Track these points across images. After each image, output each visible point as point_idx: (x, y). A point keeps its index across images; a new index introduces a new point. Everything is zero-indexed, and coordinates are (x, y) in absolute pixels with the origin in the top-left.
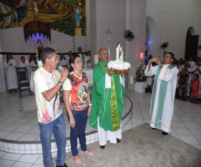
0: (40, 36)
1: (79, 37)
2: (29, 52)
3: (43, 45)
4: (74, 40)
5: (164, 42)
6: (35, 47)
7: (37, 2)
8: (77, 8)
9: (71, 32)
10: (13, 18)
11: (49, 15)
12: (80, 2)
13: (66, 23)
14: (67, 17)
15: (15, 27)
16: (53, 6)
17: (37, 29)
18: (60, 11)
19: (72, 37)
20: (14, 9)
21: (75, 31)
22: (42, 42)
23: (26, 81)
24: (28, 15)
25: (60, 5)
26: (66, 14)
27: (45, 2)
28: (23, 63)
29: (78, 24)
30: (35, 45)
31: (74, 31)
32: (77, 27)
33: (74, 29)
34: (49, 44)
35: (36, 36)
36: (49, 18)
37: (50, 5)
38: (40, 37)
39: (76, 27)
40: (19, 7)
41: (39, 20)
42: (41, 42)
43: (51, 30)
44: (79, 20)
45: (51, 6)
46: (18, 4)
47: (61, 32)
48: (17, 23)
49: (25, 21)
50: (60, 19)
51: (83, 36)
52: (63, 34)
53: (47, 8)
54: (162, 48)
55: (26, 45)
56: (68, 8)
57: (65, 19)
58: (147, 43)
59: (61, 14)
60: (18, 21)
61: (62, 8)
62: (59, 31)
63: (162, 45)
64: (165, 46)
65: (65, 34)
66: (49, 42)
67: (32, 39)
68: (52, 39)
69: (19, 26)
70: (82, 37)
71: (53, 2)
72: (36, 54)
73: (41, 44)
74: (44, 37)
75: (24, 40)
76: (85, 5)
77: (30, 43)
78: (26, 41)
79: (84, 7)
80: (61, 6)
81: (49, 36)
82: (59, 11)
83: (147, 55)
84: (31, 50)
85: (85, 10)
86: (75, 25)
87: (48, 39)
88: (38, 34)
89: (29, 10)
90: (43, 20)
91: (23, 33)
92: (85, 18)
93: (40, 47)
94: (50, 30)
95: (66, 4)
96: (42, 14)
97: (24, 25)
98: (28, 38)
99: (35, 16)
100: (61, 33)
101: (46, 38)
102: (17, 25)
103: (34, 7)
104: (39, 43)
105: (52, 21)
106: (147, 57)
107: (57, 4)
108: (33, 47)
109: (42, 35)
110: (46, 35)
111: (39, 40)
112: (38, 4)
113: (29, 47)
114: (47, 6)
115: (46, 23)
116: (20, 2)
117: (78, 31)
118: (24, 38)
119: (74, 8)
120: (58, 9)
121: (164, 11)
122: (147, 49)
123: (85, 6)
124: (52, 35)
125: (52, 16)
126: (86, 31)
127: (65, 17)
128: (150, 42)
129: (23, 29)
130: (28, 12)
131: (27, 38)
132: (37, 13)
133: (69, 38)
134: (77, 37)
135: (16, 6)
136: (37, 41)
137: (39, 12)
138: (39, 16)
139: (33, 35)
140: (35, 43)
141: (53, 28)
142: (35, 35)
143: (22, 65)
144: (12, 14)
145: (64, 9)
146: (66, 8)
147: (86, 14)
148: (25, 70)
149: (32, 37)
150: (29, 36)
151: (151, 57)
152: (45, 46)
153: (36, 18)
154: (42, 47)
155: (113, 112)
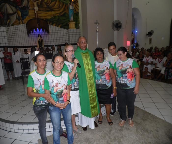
0: (40, 31)
1: (73, 30)
2: (31, 45)
3: (43, 39)
4: (69, 33)
5: (149, 31)
6: (36, 41)
8: (70, 4)
9: (66, 26)
10: (18, 17)
11: (47, 12)
13: (61, 18)
14: (63, 13)
15: (19, 24)
17: (38, 25)
19: (67, 30)
20: (18, 9)
21: (70, 25)
22: (42, 35)
24: (30, 13)
25: (56, 3)
26: (61, 11)
27: (44, 1)
28: (26, 55)
29: (72, 18)
30: (36, 39)
31: (68, 25)
32: (71, 21)
33: (68, 23)
34: (47, 37)
35: (37, 31)
36: (47, 15)
39: (70, 22)
40: (22, 7)
41: (38, 17)
42: (40, 36)
43: (49, 25)
44: (72, 15)
45: (48, 5)
46: (21, 4)
47: (58, 27)
48: (21, 20)
49: (27, 19)
50: (56, 15)
51: (76, 29)
52: (59, 28)
53: (45, 6)
54: (147, 36)
55: (29, 39)
56: (63, 5)
57: (61, 15)
58: (134, 32)
59: (57, 11)
60: (21, 19)
61: (58, 6)
62: (55, 26)
63: (148, 33)
64: (150, 34)
65: (61, 28)
66: (48, 35)
67: (34, 33)
68: (50, 33)
69: (23, 24)
70: (76, 30)
71: (50, 1)
72: (37, 46)
74: (43, 31)
75: (27, 35)
76: (78, 2)
77: (32, 37)
78: (28, 36)
81: (47, 30)
83: (134, 43)
84: (33, 43)
85: (78, 6)
87: (47, 33)
88: (38, 29)
89: (30, 9)
90: (42, 17)
91: (26, 29)
92: (78, 13)
93: (40, 40)
94: (48, 25)
95: (61, 2)
96: (42, 12)
97: (26, 22)
98: (30, 33)
99: (35, 14)
100: (58, 28)
101: (45, 32)
102: (21, 23)
103: (34, 6)
104: (40, 37)
105: (49, 18)
106: (134, 45)
107: (53, 3)
108: (34, 41)
109: (41, 29)
110: (45, 30)
111: (39, 34)
112: (37, 3)
113: (31, 41)
114: (45, 5)
115: (44, 19)
116: (23, 3)
117: (72, 25)
118: (26, 33)
120: (54, 7)
121: (149, 2)
122: (134, 37)
123: (78, 3)
124: (50, 30)
125: (50, 13)
127: (60, 13)
128: (136, 32)
129: (25, 25)
130: (29, 11)
132: (37, 11)
133: (64, 31)
134: (71, 30)
135: (19, 6)
136: (38, 35)
137: (39, 10)
138: (39, 13)
139: (34, 30)
140: (36, 37)
141: (51, 23)
142: (35, 30)
143: (25, 56)
144: (17, 13)
145: (60, 6)
146: (61, 5)
147: (78, 10)
148: (28, 60)
149: (34, 32)
150: (31, 31)
151: (137, 45)
152: (44, 39)
153: (36, 16)
154: (42, 40)
155: (91, 99)
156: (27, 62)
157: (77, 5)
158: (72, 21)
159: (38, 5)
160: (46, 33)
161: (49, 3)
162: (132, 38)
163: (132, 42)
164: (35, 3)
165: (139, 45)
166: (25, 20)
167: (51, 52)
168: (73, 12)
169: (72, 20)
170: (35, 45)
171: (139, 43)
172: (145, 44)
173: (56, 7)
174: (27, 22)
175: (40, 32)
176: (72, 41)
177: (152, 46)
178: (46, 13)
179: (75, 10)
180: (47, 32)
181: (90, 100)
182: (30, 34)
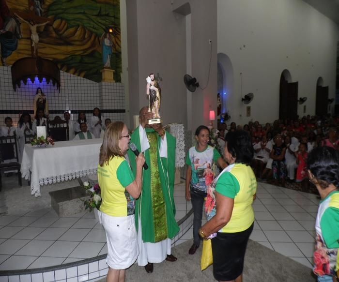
0: (41, 82)
1: (109, 84)
2: (21, 109)
3: (46, 97)
4: (101, 89)
5: (247, 94)
6: (32, 101)
7: (36, 25)
8: (105, 37)
9: (95, 75)
11: (58, 47)
12: (111, 28)
13: (86, 60)
14: (89, 51)
16: (64, 32)
17: (36, 69)
18: (77, 41)
19: (98, 84)
21: (103, 74)
22: (45, 91)
23: (14, 160)
24: (20, 46)
25: (76, 31)
26: (86, 46)
27: (51, 25)
29: (108, 63)
31: (101, 74)
32: (106, 68)
33: (101, 71)
34: (56, 94)
35: (35, 82)
36: (57, 51)
37: (60, 31)
38: (41, 84)
39: (104, 68)
40: (4, 32)
41: (39, 55)
42: (42, 92)
43: (61, 71)
44: (109, 56)
45: (61, 33)
46: (3, 27)
47: (79, 75)
49: (14, 57)
50: (77, 53)
51: (116, 82)
52: (82, 78)
53: (54, 35)
54: (243, 101)
55: (16, 97)
56: (90, 37)
57: (85, 54)
58: (221, 94)
59: (79, 45)
61: (81, 36)
62: (74, 74)
63: (244, 98)
64: (248, 98)
65: (85, 79)
66: (57, 91)
67: (27, 86)
68: (62, 87)
69: (4, 65)
70: (115, 84)
71: (66, 27)
72: (32, 112)
73: (42, 94)
74: (48, 83)
75: (12, 88)
76: (120, 32)
77: (23, 93)
78: (15, 91)
79: (118, 36)
80: (78, 33)
81: (57, 82)
82: (75, 41)
83: (221, 113)
84: (24, 105)
85: (120, 41)
86: (103, 65)
87: (56, 87)
88: (37, 79)
90: (46, 55)
91: (10, 77)
92: (120, 53)
93: (40, 100)
94: (59, 72)
95: (87, 30)
96: (46, 45)
97: (13, 62)
98: (19, 85)
99: (32, 48)
100: (79, 78)
101: (52, 85)
103: (31, 33)
104: (40, 94)
105: (62, 57)
106: (221, 117)
107: (71, 30)
108: (28, 101)
109: (44, 79)
110: (51, 81)
111: (39, 88)
112: (38, 28)
113: (20, 101)
114: (54, 33)
115: (51, 59)
116: (6, 25)
117: (108, 74)
118: (11, 85)
119: (101, 37)
120: (73, 38)
121: (244, 46)
122: (221, 103)
123: (120, 35)
124: (62, 81)
125: (63, 48)
126: (122, 75)
127: (85, 50)
128: (225, 93)
129: (10, 69)
130: (19, 42)
131: (17, 86)
132: (36, 44)
133: (92, 85)
134: (106, 84)
136: (35, 90)
137: (40, 41)
138: (41, 48)
139: (29, 79)
140: (31, 94)
141: (65, 68)
142: (31, 80)
145: (84, 38)
146: (86, 36)
147: (120, 47)
148: (13, 141)
149: (27, 83)
150: (22, 82)
151: (227, 117)
152: (50, 98)
153: (35, 52)
154: (44, 101)
155: (156, 209)
156: (11, 144)
157: (118, 38)
158: (109, 68)
159: (38, 31)
160: (54, 86)
161: (63, 31)
162: (218, 105)
163: (219, 111)
164: (34, 28)
165: (230, 117)
166: (9, 58)
167: (65, 125)
168: (111, 51)
169: (109, 66)
170: (29, 109)
171: (230, 114)
172: (241, 116)
173: (76, 38)
174: (15, 63)
175: (42, 84)
176: (108, 105)
177: (252, 120)
178: (56, 49)
179: (115, 48)
180: (56, 84)
181: (153, 212)
182: (19, 87)
